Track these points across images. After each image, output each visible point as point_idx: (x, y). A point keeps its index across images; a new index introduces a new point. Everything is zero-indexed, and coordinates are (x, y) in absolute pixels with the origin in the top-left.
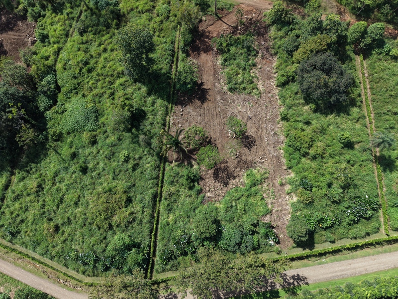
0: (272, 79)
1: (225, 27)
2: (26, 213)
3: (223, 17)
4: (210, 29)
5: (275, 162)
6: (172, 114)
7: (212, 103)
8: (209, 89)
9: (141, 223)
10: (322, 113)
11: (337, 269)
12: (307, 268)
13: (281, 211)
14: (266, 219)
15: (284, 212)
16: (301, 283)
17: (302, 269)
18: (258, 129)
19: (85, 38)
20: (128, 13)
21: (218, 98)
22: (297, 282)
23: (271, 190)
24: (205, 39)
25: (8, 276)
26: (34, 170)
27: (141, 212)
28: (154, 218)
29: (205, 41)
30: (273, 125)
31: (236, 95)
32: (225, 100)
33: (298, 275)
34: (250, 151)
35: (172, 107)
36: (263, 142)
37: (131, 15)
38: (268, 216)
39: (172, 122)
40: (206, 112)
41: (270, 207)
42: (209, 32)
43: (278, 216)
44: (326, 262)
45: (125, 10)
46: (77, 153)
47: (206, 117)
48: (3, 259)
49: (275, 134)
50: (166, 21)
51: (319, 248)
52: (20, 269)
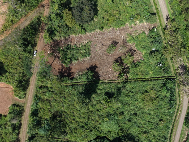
0: (82, 36)
1: (55, 62)
2: (156, 136)
3: (49, 64)
4: (57, 69)
5: (122, 31)
6: (104, 80)
7: (97, 63)
8: (90, 65)
9: (154, 85)
10: (97, 13)
11: (162, 4)
12: (163, 15)
13: (143, 27)
14: (147, 33)
15: (143, 26)
16: (169, 17)
17: (164, 17)
18: (107, 40)
19: (69, 131)
20: (52, 113)
21: (94, 60)
22: (169, 19)
23: (135, 32)
24: (63, 71)
25: (180, 136)
26: (137, 138)
27: (150, 86)
28: (152, 79)
29: (64, 71)
30: (105, 34)
31: (91, 52)
32: (94, 57)
33: (166, 19)
34: (118, 42)
35: (101, 81)
36: (114, 37)
37: (53, 111)
38: (145, 32)
39: (108, 80)
40: (101, 65)
41: (142, 32)
42: (59, 70)
43: (145, 28)
44: (160, 8)
45: (50, 115)
46: (128, 120)
47: (104, 64)
48: (174, 140)
49: (109, 32)
50: (55, 92)
51: (155, 11)
52: (177, 132)
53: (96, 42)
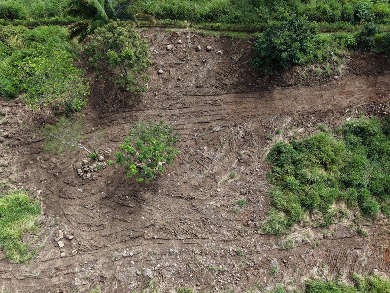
6: (198, 31)
32: (246, 142)
47: (193, 99)
49: (146, 282)
53: (239, 227)
